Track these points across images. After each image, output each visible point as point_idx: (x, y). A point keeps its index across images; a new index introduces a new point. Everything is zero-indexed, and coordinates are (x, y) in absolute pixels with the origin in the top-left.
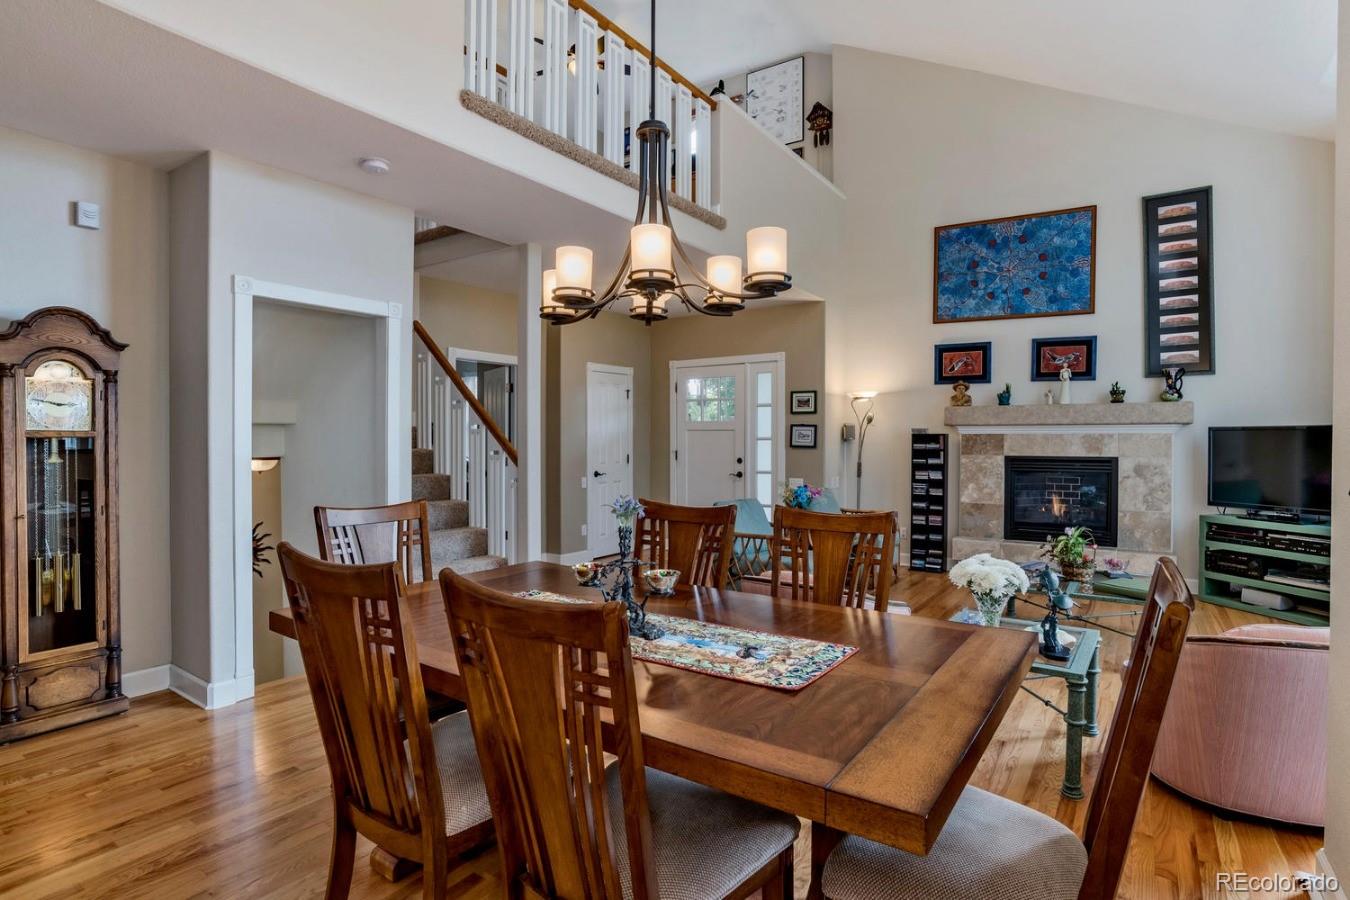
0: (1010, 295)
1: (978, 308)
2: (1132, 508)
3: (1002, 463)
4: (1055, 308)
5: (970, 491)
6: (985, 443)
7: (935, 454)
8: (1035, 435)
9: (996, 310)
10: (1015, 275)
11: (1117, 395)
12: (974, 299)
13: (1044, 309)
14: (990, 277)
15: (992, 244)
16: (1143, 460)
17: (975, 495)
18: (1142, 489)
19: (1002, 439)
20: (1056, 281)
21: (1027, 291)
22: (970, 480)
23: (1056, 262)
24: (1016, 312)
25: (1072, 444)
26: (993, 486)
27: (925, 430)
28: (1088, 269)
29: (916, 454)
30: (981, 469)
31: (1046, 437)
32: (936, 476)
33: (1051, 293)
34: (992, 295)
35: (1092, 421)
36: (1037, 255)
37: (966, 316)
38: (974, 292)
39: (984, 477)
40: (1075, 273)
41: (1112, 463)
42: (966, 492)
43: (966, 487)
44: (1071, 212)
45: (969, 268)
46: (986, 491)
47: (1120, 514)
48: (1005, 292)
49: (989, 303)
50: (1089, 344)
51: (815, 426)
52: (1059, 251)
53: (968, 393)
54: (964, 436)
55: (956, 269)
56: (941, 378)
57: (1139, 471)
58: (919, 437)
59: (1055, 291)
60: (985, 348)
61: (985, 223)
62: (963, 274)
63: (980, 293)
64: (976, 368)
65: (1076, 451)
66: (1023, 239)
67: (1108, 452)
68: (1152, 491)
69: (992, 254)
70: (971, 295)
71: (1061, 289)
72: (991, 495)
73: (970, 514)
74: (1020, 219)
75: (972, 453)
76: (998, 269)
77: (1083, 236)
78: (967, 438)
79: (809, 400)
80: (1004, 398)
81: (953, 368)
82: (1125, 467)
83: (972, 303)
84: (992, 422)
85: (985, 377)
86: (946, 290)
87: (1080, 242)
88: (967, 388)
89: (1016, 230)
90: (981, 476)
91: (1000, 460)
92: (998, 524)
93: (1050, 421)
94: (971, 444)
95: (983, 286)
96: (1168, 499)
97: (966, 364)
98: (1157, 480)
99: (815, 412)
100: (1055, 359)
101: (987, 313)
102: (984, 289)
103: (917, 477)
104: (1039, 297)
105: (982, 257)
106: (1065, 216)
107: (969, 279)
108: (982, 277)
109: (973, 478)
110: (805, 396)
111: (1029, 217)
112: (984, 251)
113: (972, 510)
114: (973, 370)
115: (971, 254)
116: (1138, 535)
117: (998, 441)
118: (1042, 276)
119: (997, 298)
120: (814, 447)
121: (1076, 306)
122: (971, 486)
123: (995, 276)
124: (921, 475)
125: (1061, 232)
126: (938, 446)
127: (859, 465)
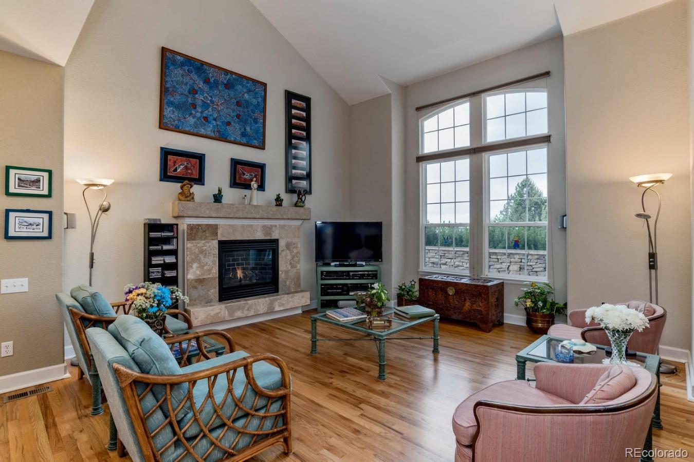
0: (218, 123)
1: (196, 125)
2: (285, 269)
3: (217, 246)
4: (244, 140)
5: (194, 269)
6: (205, 231)
7: (167, 241)
8: (237, 225)
9: (209, 131)
10: (223, 109)
11: (279, 201)
12: (193, 118)
13: (239, 139)
14: (205, 106)
15: (207, 81)
16: (289, 240)
17: (198, 272)
18: (289, 257)
19: (217, 228)
20: (245, 122)
21: (228, 124)
22: (193, 261)
23: (246, 110)
24: (222, 137)
25: (255, 230)
26: (211, 264)
27: (160, 220)
28: (262, 121)
29: (151, 241)
30: (202, 252)
31: (243, 227)
32: (170, 259)
33: (243, 130)
34: (206, 119)
35: (271, 216)
36: (235, 101)
37: (187, 129)
38: (193, 112)
39: (205, 257)
40: (256, 121)
41: (276, 242)
42: (191, 271)
43: (192, 267)
44: (255, 82)
45: (189, 92)
46: (206, 268)
47: (280, 273)
48: (215, 120)
49: (205, 125)
50: (261, 167)
51: (50, 213)
52: (248, 103)
53: (192, 191)
54: (189, 225)
55: (180, 90)
56: (165, 176)
57: (288, 246)
58: (152, 226)
59: (245, 129)
60: (200, 158)
61: (203, 63)
62: (184, 95)
63: (198, 115)
64: (194, 173)
65: (259, 236)
66: (228, 86)
67: (275, 236)
68: (293, 257)
69: (206, 88)
70: (191, 114)
71: (248, 129)
72: (210, 270)
73: (195, 288)
74: (227, 72)
75: (194, 239)
76: (211, 101)
77: (260, 100)
78: (191, 227)
79: (38, 181)
80: (218, 198)
81: (175, 170)
82: (282, 244)
83: (192, 120)
84: (214, 215)
85: (200, 180)
86: (171, 104)
87: (258, 102)
88: (191, 186)
89: (223, 78)
90: (202, 256)
91: (215, 244)
92: (214, 292)
93: (249, 216)
94: (194, 232)
95: (200, 110)
96: (299, 261)
97: (186, 168)
98: (295, 251)
99: (49, 195)
100: (244, 174)
101: (202, 131)
102: (202, 112)
103: (153, 263)
104: (234, 131)
105: (200, 88)
106: (251, 82)
107: (190, 100)
108: (199, 103)
109: (196, 259)
110: (32, 175)
111: (232, 73)
112: (201, 85)
113: (196, 284)
114: (192, 174)
115: (191, 82)
116: (288, 283)
117: (214, 229)
118: (238, 116)
119: (210, 122)
120: (49, 237)
121: (255, 142)
122: (195, 265)
123: (209, 106)
124: (156, 260)
125: (249, 91)
126: (171, 234)
127: (92, 255)
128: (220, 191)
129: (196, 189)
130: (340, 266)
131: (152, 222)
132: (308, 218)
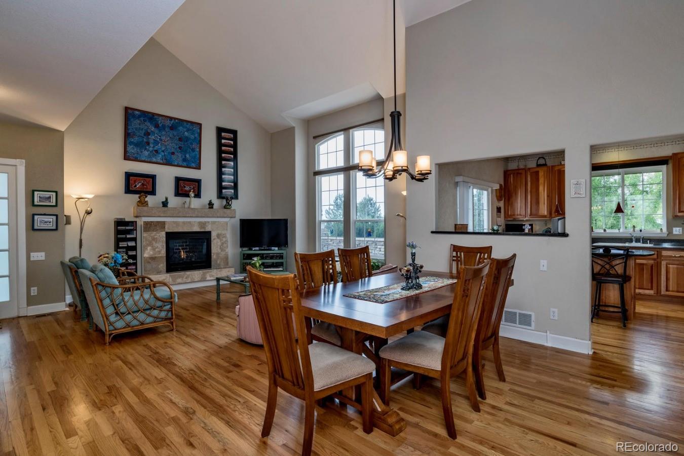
0: (166, 154)
1: (149, 156)
2: (216, 252)
3: (165, 236)
4: (185, 164)
5: (149, 251)
6: (156, 226)
7: (129, 232)
8: (179, 222)
9: (159, 158)
10: (168, 145)
11: (211, 205)
12: (148, 152)
13: (181, 163)
14: (156, 143)
15: (157, 126)
16: (220, 232)
17: (151, 253)
18: (219, 244)
19: (165, 224)
20: (186, 152)
21: (173, 153)
22: (148, 245)
23: (186, 143)
24: (168, 163)
25: (193, 224)
26: (161, 247)
27: (124, 219)
28: (198, 150)
29: (118, 232)
30: (154, 239)
31: (184, 223)
32: (131, 244)
33: (183, 157)
34: (157, 151)
35: (203, 216)
36: (178, 138)
37: (143, 159)
38: (147, 148)
39: (156, 243)
40: (193, 150)
41: (209, 233)
42: (146, 252)
43: (147, 249)
44: (192, 123)
45: (145, 135)
46: (157, 250)
47: (212, 254)
48: (163, 151)
49: (156, 155)
50: (198, 182)
51: (57, 216)
52: (187, 139)
53: (146, 199)
54: (144, 222)
55: (138, 134)
56: (128, 190)
57: (218, 236)
58: (119, 223)
59: (185, 156)
60: (153, 177)
61: (154, 114)
62: (141, 136)
63: (151, 149)
64: (148, 187)
65: (196, 229)
66: (172, 128)
67: (208, 229)
68: (223, 244)
69: (157, 131)
70: (146, 149)
71: (188, 156)
72: (159, 252)
73: (149, 262)
74: (171, 118)
75: (149, 231)
76: (160, 139)
77: (196, 135)
78: (146, 223)
79: (50, 197)
80: (165, 204)
81: (136, 186)
82: (214, 235)
83: (146, 153)
84: (162, 215)
85: (153, 192)
86: (131, 143)
87: (195, 137)
88: (146, 197)
89: (168, 123)
90: (154, 243)
91: (163, 234)
92: (163, 266)
93: (187, 215)
94: (148, 226)
95: (152, 146)
96: (227, 246)
97: (143, 185)
98: (224, 239)
99: (56, 206)
100: (185, 187)
101: (154, 160)
102: (153, 147)
103: (120, 246)
104: (177, 158)
105: (152, 131)
106: (189, 124)
107: (145, 140)
108: (152, 141)
109: (150, 244)
110: (47, 194)
111: (175, 119)
112: (153, 129)
113: (150, 261)
114: (147, 188)
115: (146, 128)
116: (218, 262)
117: (162, 225)
118: (180, 148)
119: (159, 154)
120: (56, 229)
121: (193, 165)
122: (149, 248)
123: (158, 143)
124: (122, 244)
125: (188, 130)
126: (132, 228)
127: (81, 241)
128: (167, 199)
129: (150, 199)
130: (260, 250)
131: (119, 220)
132: (234, 216)
